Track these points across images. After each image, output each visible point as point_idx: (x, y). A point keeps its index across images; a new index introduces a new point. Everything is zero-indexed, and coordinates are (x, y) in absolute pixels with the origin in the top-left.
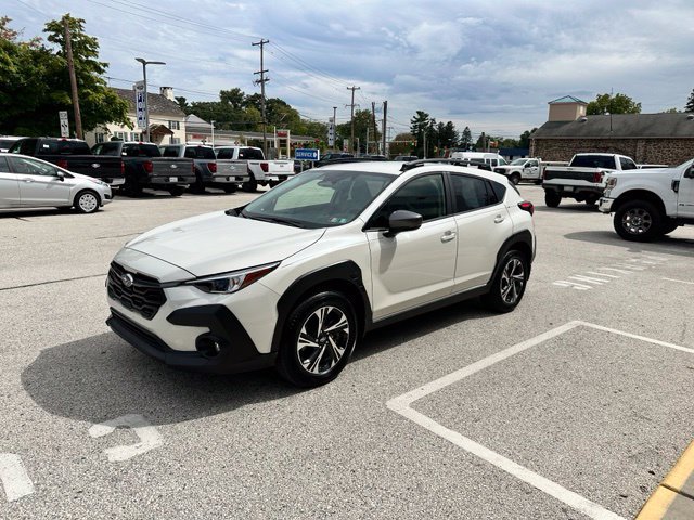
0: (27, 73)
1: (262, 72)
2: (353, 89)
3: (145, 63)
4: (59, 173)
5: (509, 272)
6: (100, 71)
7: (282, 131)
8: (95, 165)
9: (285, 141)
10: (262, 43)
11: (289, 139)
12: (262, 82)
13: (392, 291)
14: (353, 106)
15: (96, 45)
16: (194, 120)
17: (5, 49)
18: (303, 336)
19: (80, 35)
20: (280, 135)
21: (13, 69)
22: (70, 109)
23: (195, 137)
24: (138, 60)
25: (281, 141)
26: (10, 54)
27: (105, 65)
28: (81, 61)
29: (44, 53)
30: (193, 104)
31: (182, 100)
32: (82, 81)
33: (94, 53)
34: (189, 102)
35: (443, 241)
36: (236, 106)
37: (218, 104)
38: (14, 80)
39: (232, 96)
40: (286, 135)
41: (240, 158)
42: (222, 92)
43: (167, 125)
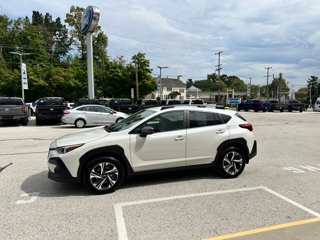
0: (125, 75)
1: (219, 65)
2: (268, 68)
3: (161, 68)
4: (111, 112)
5: (229, 158)
6: (150, 72)
7: (230, 90)
8: (130, 109)
9: (232, 95)
10: (219, 53)
11: (234, 94)
12: (219, 70)
13: (144, 160)
14: (268, 76)
15: (149, 63)
16: (193, 88)
17: (119, 67)
18: (93, 173)
19: (143, 60)
20: (229, 92)
21: (120, 74)
22: (135, 87)
23: (193, 95)
24: (158, 67)
25: (229, 95)
26: (120, 69)
27: (152, 70)
28: (143, 69)
29: (131, 67)
30: (195, 81)
31: (190, 80)
32: (143, 77)
33: (148, 66)
34: (193, 81)
35: (176, 140)
36: (214, 81)
37: (206, 80)
38: (120, 78)
39: (212, 77)
40: (232, 92)
41: (192, 104)
42: (208, 76)
43: (179, 91)
